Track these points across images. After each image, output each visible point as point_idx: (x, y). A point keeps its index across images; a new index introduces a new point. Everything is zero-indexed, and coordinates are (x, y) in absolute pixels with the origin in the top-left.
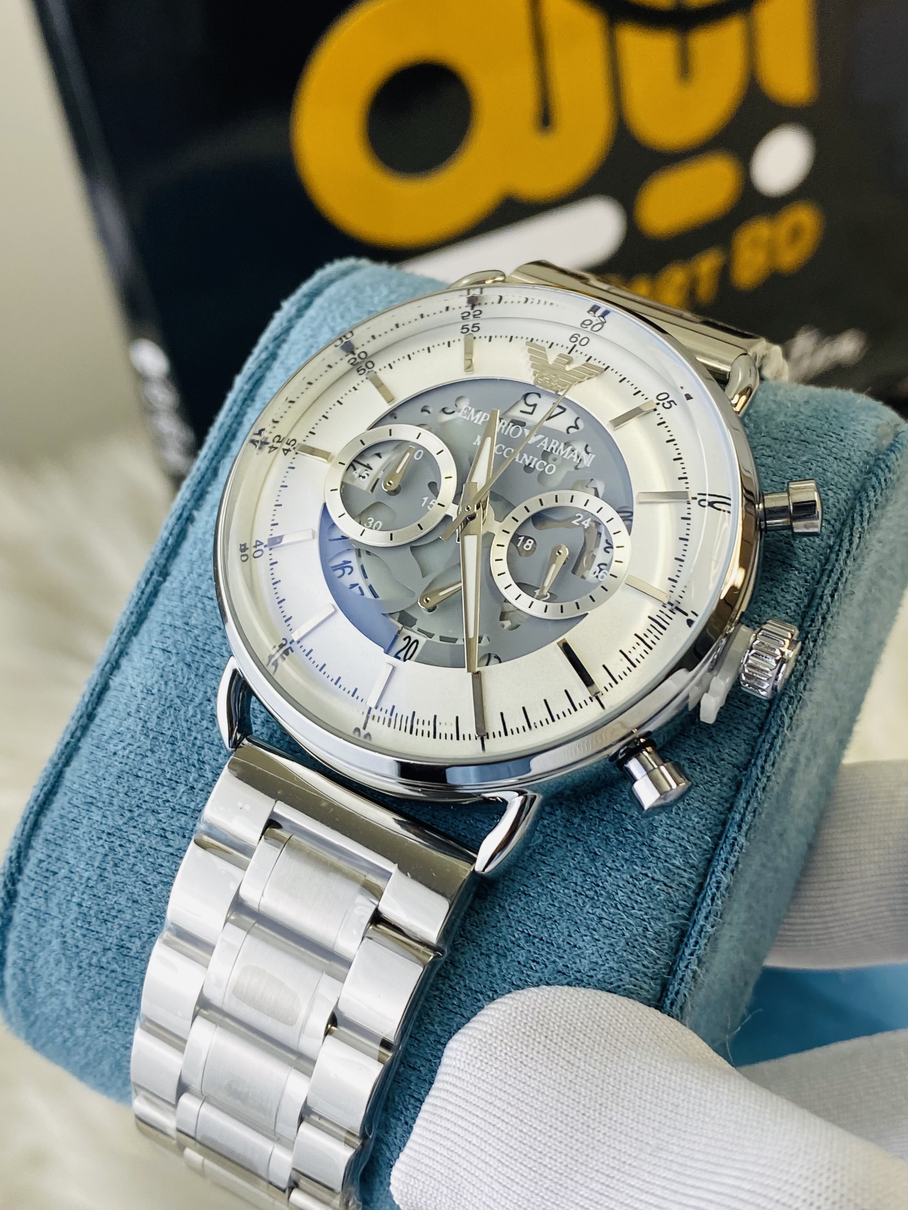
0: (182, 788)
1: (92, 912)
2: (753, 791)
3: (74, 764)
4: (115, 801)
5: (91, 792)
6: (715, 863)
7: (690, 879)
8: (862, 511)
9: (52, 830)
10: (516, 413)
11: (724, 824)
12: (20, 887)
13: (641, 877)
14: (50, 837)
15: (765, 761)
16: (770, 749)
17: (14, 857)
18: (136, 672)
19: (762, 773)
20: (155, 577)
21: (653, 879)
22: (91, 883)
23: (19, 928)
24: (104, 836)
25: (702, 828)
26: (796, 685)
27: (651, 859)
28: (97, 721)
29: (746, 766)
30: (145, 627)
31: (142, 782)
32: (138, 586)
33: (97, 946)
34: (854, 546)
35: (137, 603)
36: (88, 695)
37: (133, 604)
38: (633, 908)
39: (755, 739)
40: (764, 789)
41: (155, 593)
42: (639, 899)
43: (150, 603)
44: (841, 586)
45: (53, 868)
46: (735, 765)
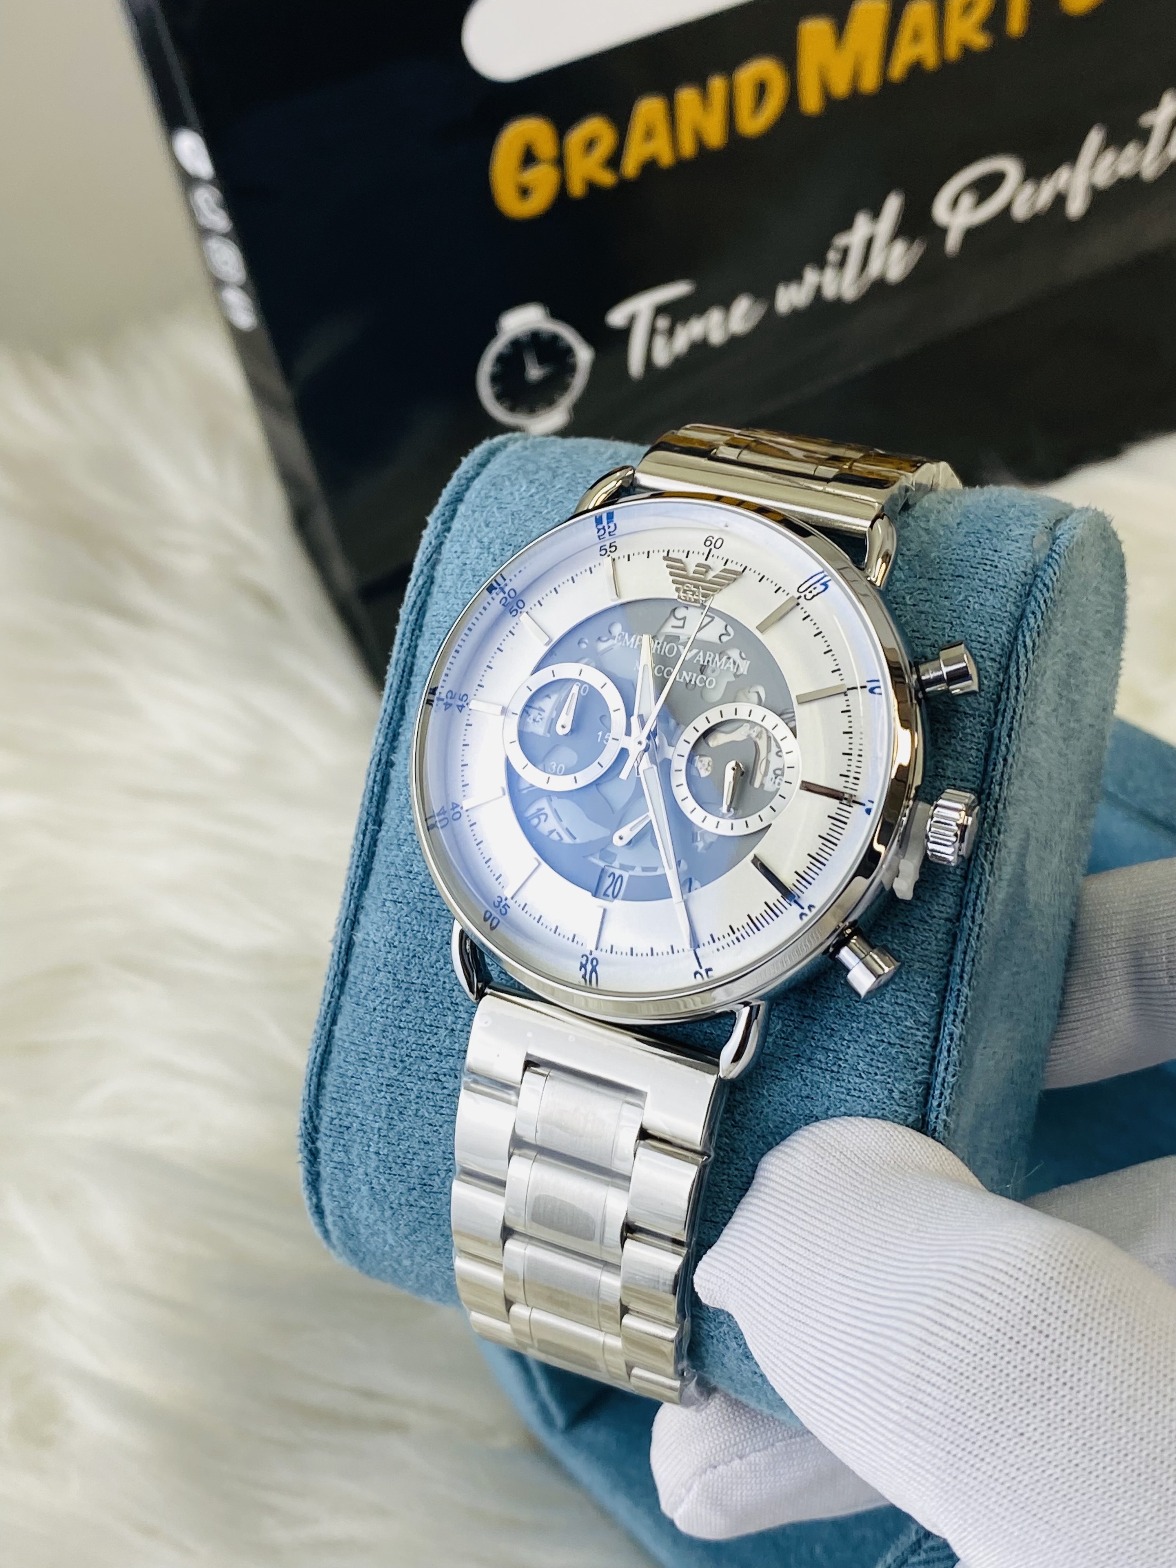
0: (443, 1032)
1: (390, 1159)
2: (968, 941)
3: (341, 1022)
4: (386, 1054)
5: (361, 1049)
6: (945, 1016)
7: (924, 1037)
8: (1024, 642)
9: (335, 1089)
10: (668, 629)
11: (947, 976)
12: (319, 1144)
13: (877, 1044)
14: (335, 1095)
15: (974, 911)
16: (977, 898)
17: (307, 1118)
18: (375, 926)
19: (973, 922)
20: (370, 827)
21: (889, 1043)
22: (383, 1133)
23: (328, 1181)
24: (384, 1088)
25: (928, 987)
26: (990, 831)
27: (884, 1025)
28: (351, 978)
29: (959, 917)
30: (373, 879)
31: (405, 1032)
32: (356, 838)
33: (401, 1187)
34: (1022, 681)
35: (360, 856)
36: (336, 954)
37: (356, 857)
38: (876, 1074)
39: (962, 889)
40: (978, 936)
41: (374, 842)
42: (880, 1065)
43: (372, 855)
44: (1016, 724)
45: (346, 1124)
46: (947, 920)
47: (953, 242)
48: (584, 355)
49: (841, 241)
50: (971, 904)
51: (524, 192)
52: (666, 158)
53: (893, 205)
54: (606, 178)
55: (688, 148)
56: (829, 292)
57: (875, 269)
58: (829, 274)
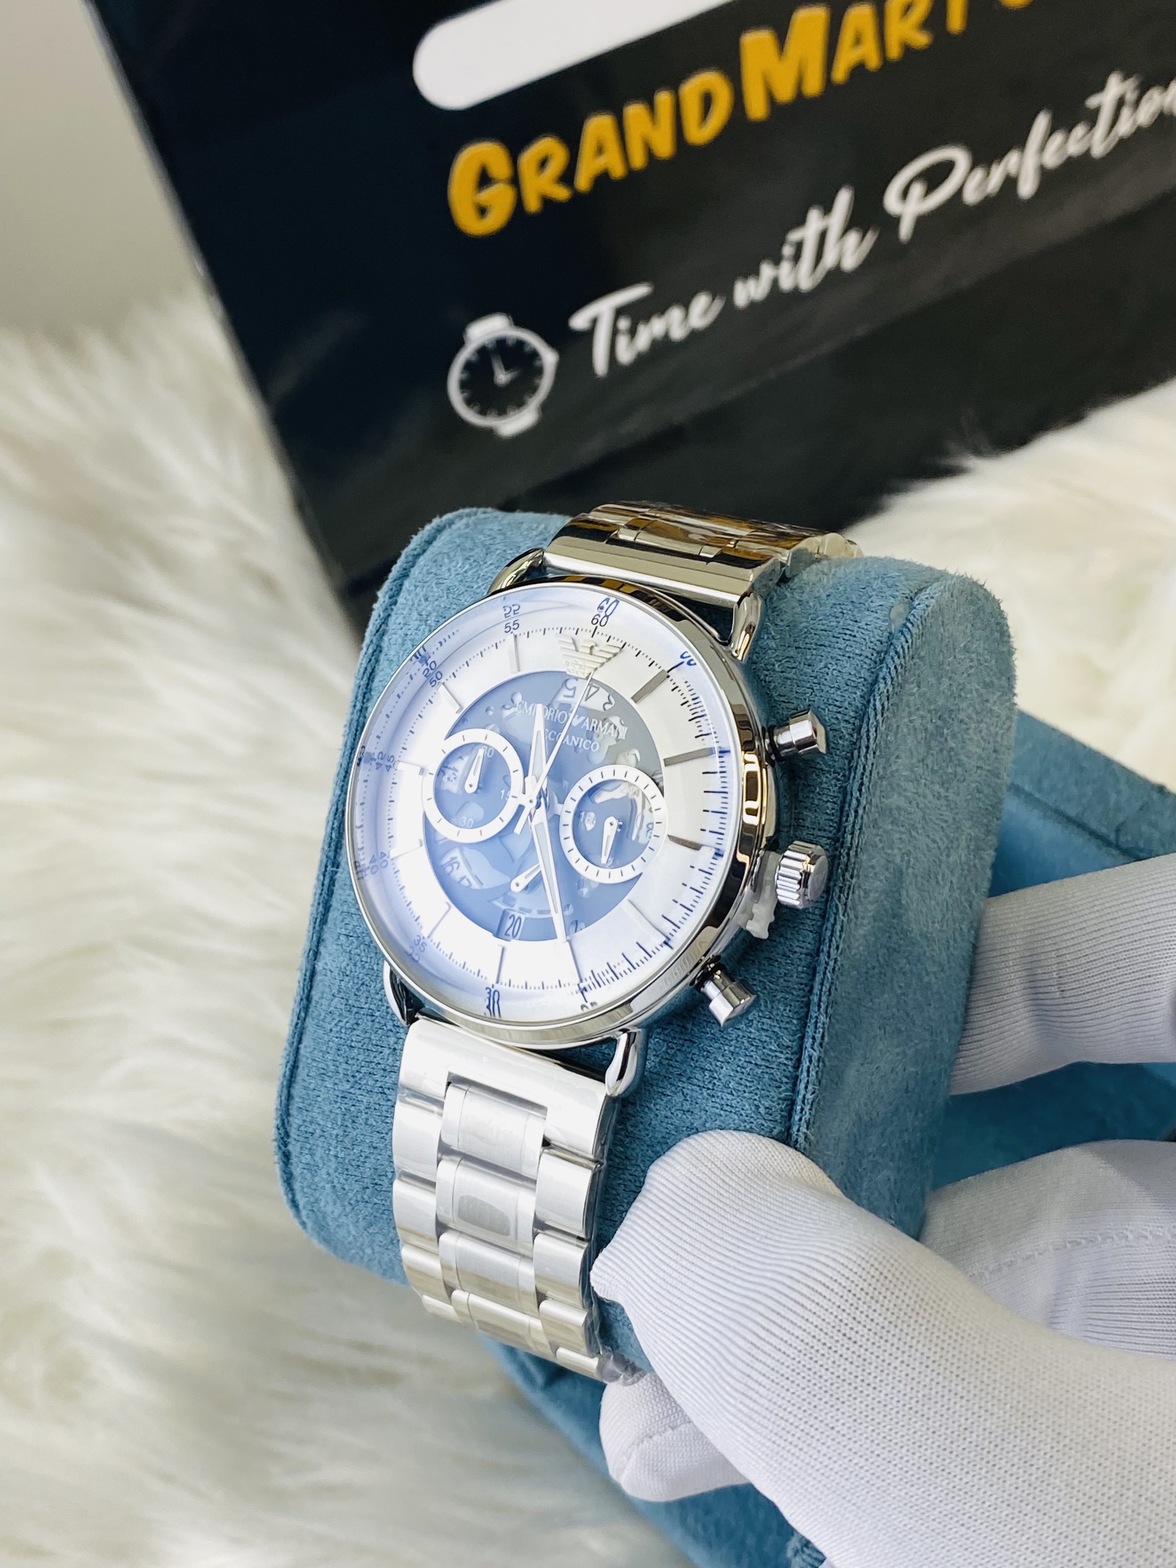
0: (386, 1051)
1: (347, 1161)
2: (825, 973)
3: (305, 1042)
4: (340, 1070)
5: (320, 1065)
6: (806, 1040)
7: (787, 1059)
8: (875, 705)
9: (302, 1100)
10: (561, 698)
11: (808, 1005)
12: (290, 1147)
13: (745, 1065)
14: (301, 1105)
15: (830, 947)
16: (832, 935)
17: (280, 1124)
18: (333, 958)
19: (829, 957)
21: (756, 1064)
22: (340, 1139)
23: (300, 1179)
24: (339, 1100)
25: (790, 1014)
26: (843, 876)
27: (752, 1048)
28: (313, 1002)
29: (818, 951)
30: (331, 915)
31: (356, 1051)
32: (318, 879)
33: (358, 1186)
34: (872, 741)
35: (321, 894)
36: (302, 981)
37: (318, 895)
38: (745, 1092)
39: (821, 927)
40: (834, 969)
41: (333, 882)
42: (748, 1084)
43: (330, 893)
44: (866, 780)
45: (310, 1130)
46: (807, 954)
47: (905, 230)
48: (549, 358)
49: (794, 236)
50: (827, 941)
51: (482, 211)
52: (618, 171)
53: (844, 199)
54: (561, 193)
55: (638, 160)
56: (786, 284)
57: (829, 260)
58: (786, 267)
